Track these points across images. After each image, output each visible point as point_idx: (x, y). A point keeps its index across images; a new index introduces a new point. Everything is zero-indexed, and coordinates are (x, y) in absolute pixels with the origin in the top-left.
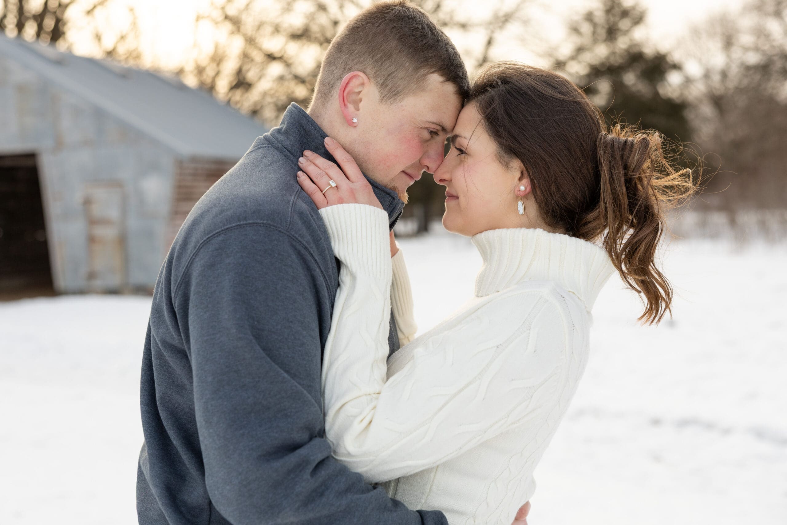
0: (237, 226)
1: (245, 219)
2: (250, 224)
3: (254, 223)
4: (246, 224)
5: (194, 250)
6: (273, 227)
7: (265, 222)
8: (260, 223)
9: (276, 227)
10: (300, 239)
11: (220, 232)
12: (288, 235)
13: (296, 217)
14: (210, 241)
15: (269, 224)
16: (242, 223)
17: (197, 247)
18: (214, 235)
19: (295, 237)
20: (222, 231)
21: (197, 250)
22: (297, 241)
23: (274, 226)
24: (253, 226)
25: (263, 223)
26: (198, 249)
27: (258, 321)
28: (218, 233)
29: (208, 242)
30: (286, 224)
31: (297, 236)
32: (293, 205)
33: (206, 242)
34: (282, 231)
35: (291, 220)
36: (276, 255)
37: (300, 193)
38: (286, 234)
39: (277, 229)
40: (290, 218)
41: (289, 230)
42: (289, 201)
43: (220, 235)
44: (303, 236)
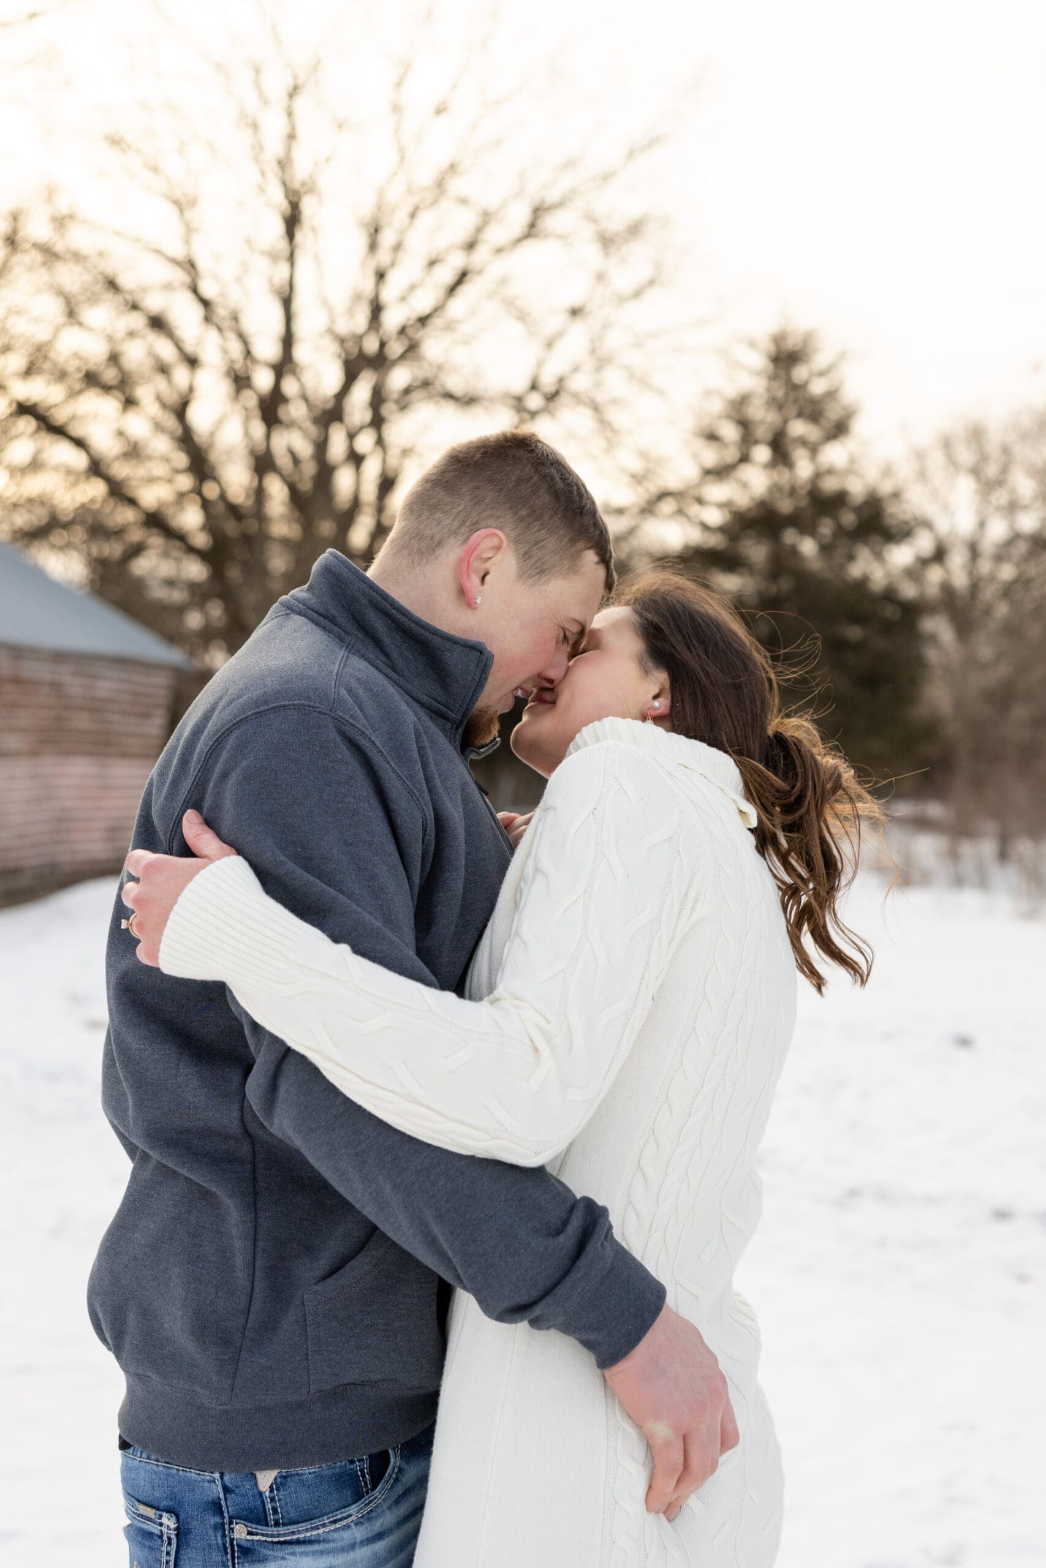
0: (255, 714)
1: (266, 702)
2: (274, 708)
3: (280, 707)
4: (268, 710)
5: (199, 764)
6: (309, 708)
7: (295, 702)
8: (290, 705)
9: (314, 707)
10: (351, 721)
11: (230, 727)
12: (332, 717)
13: (343, 692)
14: (219, 744)
15: (303, 705)
16: (261, 709)
17: (203, 759)
18: (223, 734)
19: (344, 719)
20: (234, 725)
21: (203, 763)
22: (348, 725)
23: (310, 706)
24: (279, 711)
25: (293, 705)
26: (204, 761)
27: (303, 847)
28: (228, 729)
29: (217, 746)
30: (328, 702)
31: (347, 717)
32: (338, 678)
33: (213, 747)
34: (324, 711)
35: (336, 697)
36: (318, 749)
37: (346, 660)
38: (329, 715)
39: (315, 709)
40: (333, 695)
41: (334, 710)
42: (332, 672)
43: (232, 732)
44: (356, 718)
